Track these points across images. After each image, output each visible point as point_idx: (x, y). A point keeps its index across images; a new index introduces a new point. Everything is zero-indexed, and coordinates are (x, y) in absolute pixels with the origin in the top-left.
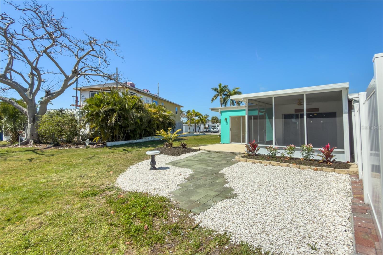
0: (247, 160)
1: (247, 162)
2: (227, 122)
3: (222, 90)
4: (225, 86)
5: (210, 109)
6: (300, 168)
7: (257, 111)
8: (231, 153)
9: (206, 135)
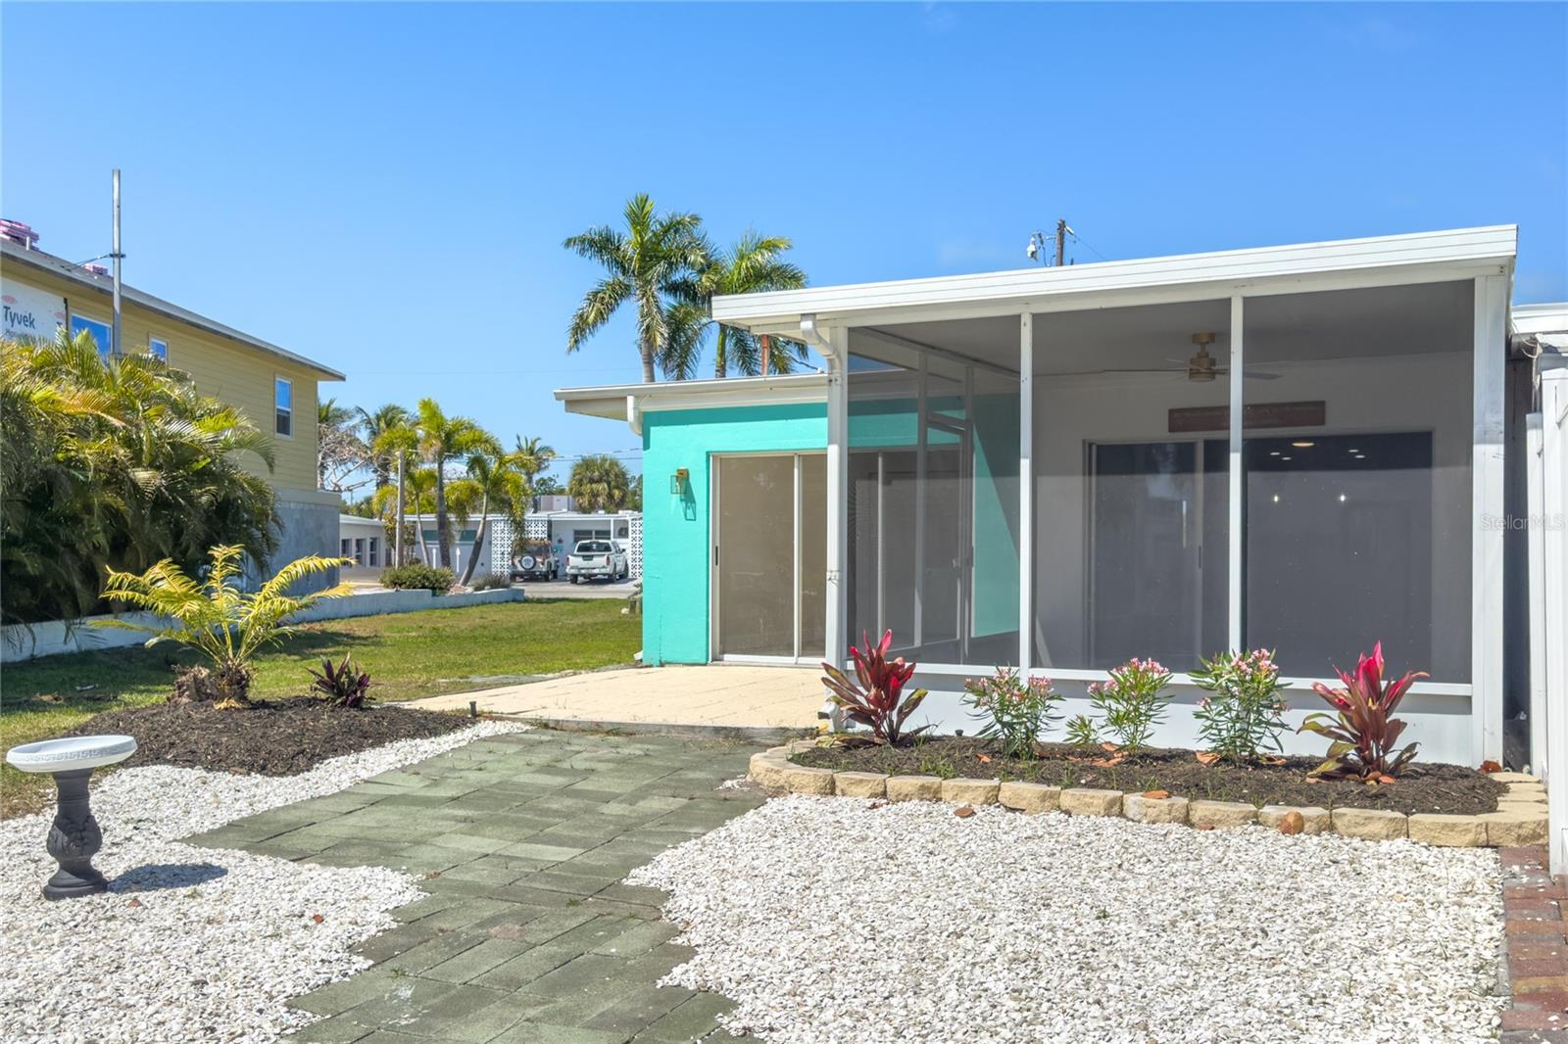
0: (833, 782)
1: (833, 793)
2: (688, 496)
3: (650, 254)
4: (674, 227)
5: (558, 396)
6: (1195, 817)
7: (912, 420)
8: (717, 730)
9: (527, 601)
